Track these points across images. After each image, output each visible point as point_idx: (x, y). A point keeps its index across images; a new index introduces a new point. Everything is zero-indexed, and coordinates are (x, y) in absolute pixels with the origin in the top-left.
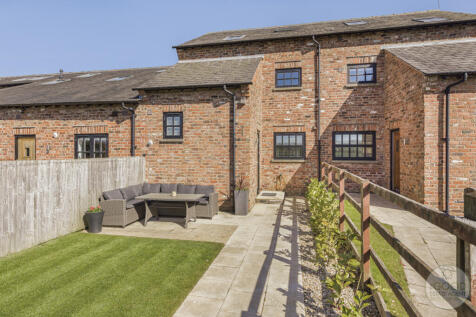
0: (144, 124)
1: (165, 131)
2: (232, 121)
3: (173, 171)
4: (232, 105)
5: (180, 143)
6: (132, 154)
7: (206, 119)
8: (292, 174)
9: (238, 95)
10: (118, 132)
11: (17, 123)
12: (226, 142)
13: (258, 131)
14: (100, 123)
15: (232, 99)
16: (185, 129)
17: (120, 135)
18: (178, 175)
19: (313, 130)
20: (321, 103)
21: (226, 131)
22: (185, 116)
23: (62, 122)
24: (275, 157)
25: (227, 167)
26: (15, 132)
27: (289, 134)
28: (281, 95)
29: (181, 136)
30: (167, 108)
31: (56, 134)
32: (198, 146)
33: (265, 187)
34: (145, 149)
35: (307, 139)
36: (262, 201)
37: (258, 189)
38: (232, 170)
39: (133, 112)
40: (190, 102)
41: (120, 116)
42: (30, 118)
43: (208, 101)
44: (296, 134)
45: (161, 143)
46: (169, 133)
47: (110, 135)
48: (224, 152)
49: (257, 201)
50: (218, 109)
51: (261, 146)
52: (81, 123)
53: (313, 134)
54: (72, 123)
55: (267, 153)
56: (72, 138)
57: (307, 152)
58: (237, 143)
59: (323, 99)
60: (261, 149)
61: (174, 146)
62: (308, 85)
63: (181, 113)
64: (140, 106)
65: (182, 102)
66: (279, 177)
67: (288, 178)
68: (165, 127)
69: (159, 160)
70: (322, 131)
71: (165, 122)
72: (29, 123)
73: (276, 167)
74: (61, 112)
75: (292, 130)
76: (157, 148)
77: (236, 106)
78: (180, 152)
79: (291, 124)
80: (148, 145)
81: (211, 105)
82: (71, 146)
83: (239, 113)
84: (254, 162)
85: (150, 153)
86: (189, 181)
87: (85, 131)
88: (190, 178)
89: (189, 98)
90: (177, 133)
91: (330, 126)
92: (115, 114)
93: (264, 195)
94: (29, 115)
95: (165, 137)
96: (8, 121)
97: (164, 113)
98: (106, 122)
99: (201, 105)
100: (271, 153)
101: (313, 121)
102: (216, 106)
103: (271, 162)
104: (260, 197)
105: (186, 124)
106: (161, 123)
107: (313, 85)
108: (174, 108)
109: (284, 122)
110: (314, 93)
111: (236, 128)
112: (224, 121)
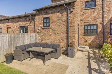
0: (37, 22)
1: (44, 24)
2: (67, 19)
3: (47, 38)
4: (68, 12)
5: (49, 28)
6: (34, 33)
7: (58, 19)
8: (91, 40)
9: (70, 8)
10: (30, 25)
11: (7, 24)
12: (65, 27)
13: (78, 24)
14: (26, 23)
15: (68, 10)
16: (50, 23)
17: (31, 26)
18: (48, 40)
19: (101, 23)
20: (105, 12)
21: (65, 23)
22: (50, 18)
23: (17, 23)
24: (85, 34)
25: (66, 37)
26: (7, 27)
27: (90, 25)
28: (87, 11)
29: (49, 26)
30: (44, 16)
31: (15, 27)
32: (55, 29)
33: (81, 44)
34: (38, 30)
35: (98, 27)
36: (80, 50)
37: (78, 45)
38: (68, 39)
39: (34, 18)
40: (52, 13)
41: (31, 20)
42: (10, 23)
43: (58, 12)
44: (93, 25)
45: (42, 28)
46: (45, 25)
47: (28, 26)
48: (65, 31)
49: (78, 50)
50: (62, 15)
51: (79, 30)
52: (21, 23)
53: (101, 24)
54: (19, 23)
55: (82, 32)
56: (19, 28)
57: (98, 32)
58: (69, 27)
59: (106, 11)
60: (79, 31)
61: (47, 29)
62: (99, 6)
63: (49, 17)
64: (36, 16)
65: (49, 13)
66: (86, 41)
67: (90, 41)
68: (44, 23)
69: (42, 34)
70: (105, 23)
71: (44, 21)
72: (10, 24)
73: (85, 37)
74: (16, 20)
75: (92, 23)
76: (41, 30)
77: (69, 13)
78: (49, 31)
79: (91, 21)
80: (39, 29)
81: (59, 13)
82: (19, 30)
83: (70, 16)
84: (77, 35)
85: (39, 32)
86: (52, 42)
87: (22, 25)
88: (52, 41)
89: (51, 12)
90: (48, 25)
91: (109, 21)
92: (29, 20)
93: (80, 47)
94: (10, 22)
95: (44, 26)
96: (6, 24)
97: (44, 18)
98: (27, 22)
99: (56, 14)
100: (83, 32)
101: (101, 20)
102: (61, 13)
103: (83, 35)
104: (79, 49)
105: (51, 21)
106: (43, 21)
107: (101, 6)
108: (47, 16)
109: (88, 21)
110: (101, 9)
111: (69, 22)
112: (65, 19)
